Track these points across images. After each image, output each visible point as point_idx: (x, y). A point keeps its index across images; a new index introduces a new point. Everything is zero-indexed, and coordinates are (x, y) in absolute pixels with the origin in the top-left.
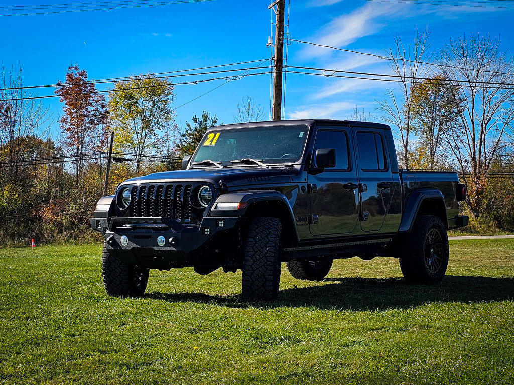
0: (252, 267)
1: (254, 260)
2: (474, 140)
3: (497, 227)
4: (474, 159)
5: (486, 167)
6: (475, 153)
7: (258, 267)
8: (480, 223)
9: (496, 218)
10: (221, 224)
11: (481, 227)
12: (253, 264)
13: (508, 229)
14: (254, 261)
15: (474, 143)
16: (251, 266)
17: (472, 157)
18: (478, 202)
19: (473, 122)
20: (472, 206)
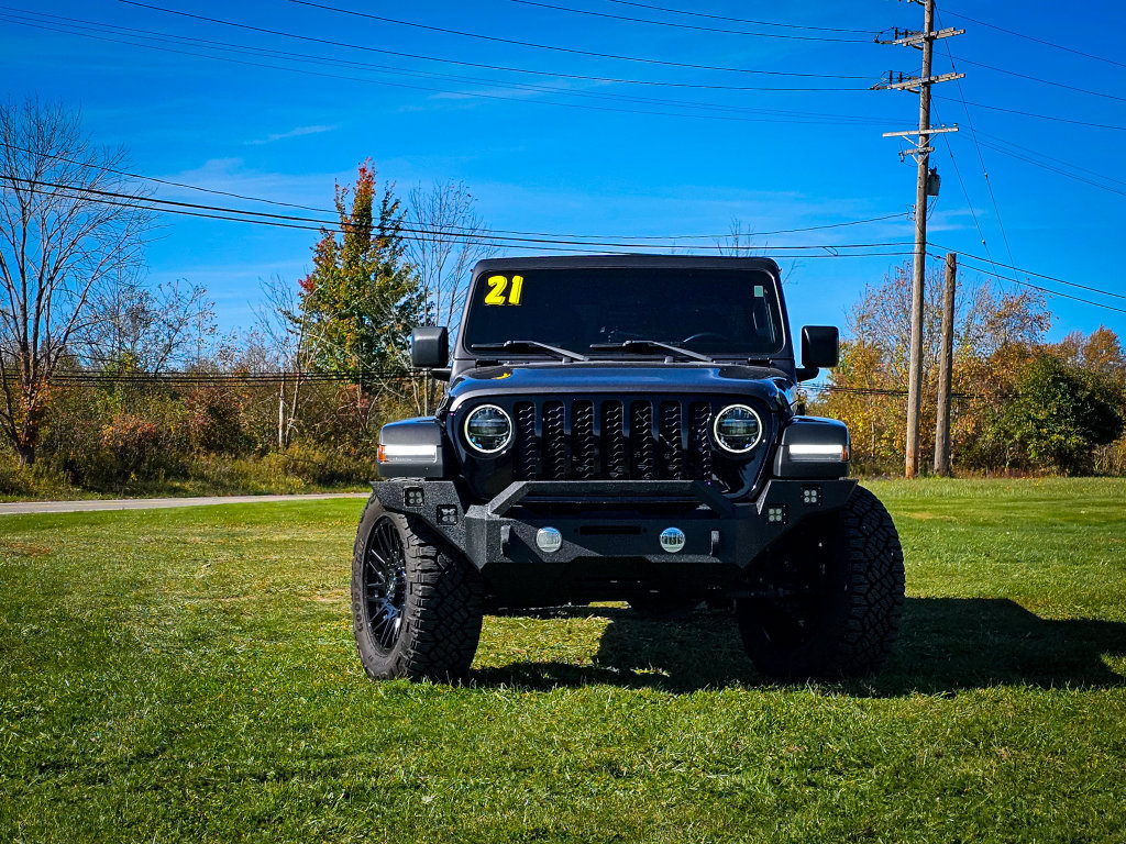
0: (866, 599)
1: (871, 582)
2: (24, 308)
3: (73, 484)
4: (24, 347)
5: (49, 364)
6: (25, 334)
7: (878, 597)
8: (38, 475)
9: (69, 465)
10: (811, 496)
11: (39, 484)
12: (869, 591)
13: (92, 489)
14: (872, 585)
15: (25, 314)
16: (865, 596)
17: (19, 342)
18: (33, 434)
19: (22, 272)
20: (18, 443)
